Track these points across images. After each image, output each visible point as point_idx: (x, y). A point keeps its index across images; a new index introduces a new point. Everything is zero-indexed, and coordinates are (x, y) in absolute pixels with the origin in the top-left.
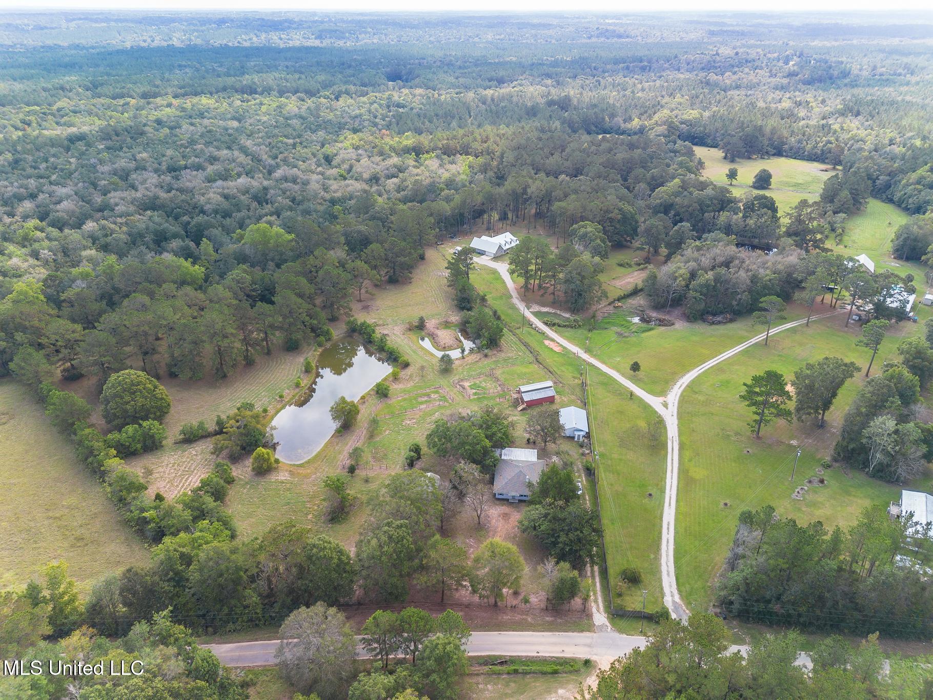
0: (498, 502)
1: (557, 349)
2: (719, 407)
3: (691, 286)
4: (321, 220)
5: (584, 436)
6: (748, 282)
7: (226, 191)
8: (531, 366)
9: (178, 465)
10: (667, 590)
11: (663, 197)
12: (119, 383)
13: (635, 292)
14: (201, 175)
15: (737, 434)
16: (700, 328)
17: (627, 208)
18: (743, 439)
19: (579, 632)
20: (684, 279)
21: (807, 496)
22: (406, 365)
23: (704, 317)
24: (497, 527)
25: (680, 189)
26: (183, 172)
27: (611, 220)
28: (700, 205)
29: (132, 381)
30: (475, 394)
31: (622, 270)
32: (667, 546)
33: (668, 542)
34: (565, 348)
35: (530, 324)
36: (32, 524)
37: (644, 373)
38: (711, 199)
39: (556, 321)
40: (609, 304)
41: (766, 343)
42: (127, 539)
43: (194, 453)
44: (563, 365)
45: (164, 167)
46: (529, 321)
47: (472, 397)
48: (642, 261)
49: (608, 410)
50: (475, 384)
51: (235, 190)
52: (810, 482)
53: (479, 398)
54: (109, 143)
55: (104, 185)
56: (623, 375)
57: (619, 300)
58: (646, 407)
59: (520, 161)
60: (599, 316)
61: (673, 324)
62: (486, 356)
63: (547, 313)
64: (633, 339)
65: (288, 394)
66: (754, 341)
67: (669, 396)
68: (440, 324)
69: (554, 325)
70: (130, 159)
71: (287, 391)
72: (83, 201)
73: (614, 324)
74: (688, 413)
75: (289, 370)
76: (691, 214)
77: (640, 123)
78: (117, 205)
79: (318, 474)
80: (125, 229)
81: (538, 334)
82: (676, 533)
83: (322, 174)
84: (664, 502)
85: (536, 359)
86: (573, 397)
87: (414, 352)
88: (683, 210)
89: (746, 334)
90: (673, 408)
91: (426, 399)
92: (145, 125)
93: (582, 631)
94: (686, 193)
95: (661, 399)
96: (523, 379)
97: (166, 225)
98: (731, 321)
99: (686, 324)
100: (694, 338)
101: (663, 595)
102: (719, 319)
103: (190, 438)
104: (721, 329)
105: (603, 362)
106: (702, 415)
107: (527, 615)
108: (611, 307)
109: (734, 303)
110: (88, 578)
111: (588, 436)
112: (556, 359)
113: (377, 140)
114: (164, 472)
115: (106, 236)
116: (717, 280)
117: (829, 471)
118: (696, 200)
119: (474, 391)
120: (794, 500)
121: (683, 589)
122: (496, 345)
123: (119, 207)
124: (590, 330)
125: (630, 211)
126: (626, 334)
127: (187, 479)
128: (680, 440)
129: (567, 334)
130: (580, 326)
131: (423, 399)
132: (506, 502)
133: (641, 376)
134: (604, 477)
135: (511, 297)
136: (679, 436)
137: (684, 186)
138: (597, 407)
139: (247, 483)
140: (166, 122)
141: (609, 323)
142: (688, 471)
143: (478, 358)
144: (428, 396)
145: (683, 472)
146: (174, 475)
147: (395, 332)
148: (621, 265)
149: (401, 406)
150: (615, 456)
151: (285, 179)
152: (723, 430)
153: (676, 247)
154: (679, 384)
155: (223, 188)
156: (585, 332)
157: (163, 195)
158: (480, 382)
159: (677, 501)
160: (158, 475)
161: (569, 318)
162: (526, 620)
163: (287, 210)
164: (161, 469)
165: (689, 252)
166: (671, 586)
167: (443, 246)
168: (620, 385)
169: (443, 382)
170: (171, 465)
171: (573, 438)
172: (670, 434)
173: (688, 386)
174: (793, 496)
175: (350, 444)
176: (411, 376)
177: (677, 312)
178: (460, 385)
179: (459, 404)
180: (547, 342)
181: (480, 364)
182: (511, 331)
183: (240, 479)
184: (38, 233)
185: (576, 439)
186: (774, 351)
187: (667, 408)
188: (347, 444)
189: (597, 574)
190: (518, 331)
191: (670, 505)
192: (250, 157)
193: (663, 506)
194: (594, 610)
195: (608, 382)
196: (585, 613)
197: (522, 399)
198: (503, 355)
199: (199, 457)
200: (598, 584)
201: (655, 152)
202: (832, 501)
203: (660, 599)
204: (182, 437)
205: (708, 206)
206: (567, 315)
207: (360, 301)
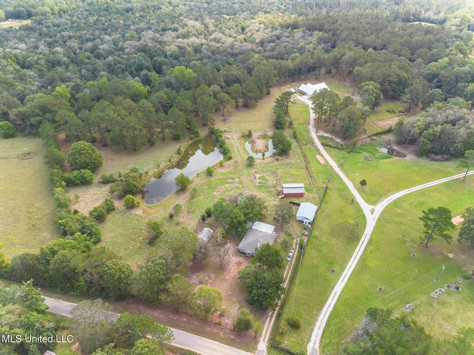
0: (239, 254)
1: (322, 162)
2: (409, 219)
3: (423, 134)
4: (220, 65)
5: (309, 223)
6: (465, 136)
7: (181, 44)
8: (301, 170)
9: (95, 195)
10: (313, 338)
11: (432, 69)
12: (75, 148)
13: (389, 131)
14: (174, 34)
15: (413, 241)
16: (424, 162)
17: (403, 74)
18: (414, 245)
19: (245, 351)
20: (419, 129)
21: (441, 297)
22: (230, 158)
23: (429, 155)
24: (231, 270)
25: (447, 65)
26: (167, 32)
27: (390, 82)
28: (456, 77)
29: (81, 148)
30: (260, 183)
31: (388, 115)
32: (328, 308)
33: (329, 306)
34: (327, 162)
35: (313, 143)
36: (19, 213)
37: (369, 187)
38: (466, 74)
39: (330, 143)
40: (369, 137)
41: (464, 180)
42: (53, 230)
43: (104, 190)
44: (321, 172)
45: (160, 29)
46: (313, 141)
47: (257, 184)
48: (403, 111)
49: (334, 208)
50: (263, 176)
51: (186, 44)
52: (448, 287)
53: (260, 186)
54: (142, 13)
55: (128, 36)
56: (355, 186)
57: (376, 135)
58: (359, 210)
59: (349, 37)
60: (359, 143)
61: (405, 156)
62: (277, 160)
63: (327, 137)
64: (374, 163)
65: (164, 165)
66: (456, 177)
67: (378, 206)
68: (261, 135)
69: (327, 145)
70: (147, 23)
71: (164, 163)
72: (114, 45)
73: (366, 151)
74: (385, 220)
75: (170, 151)
76: (448, 83)
77: (445, 16)
78: (127, 48)
79: (156, 214)
80: (125, 61)
81: (315, 150)
82: (338, 301)
83: (235, 38)
84: (340, 277)
85: (306, 166)
86: (316, 195)
87: (238, 151)
88: (443, 79)
89: (453, 171)
90: (376, 215)
91: (232, 181)
92: (163, 4)
93: (248, 351)
94: (450, 68)
95: (371, 207)
96: (292, 178)
97: (144, 61)
98: (447, 160)
99: (414, 157)
100: (415, 168)
101: (309, 340)
102: (439, 157)
103: (106, 181)
104: (437, 165)
105: (347, 176)
106: (394, 223)
107: (221, 331)
108: (369, 139)
109: (452, 149)
110: (28, 248)
111: (312, 223)
112: (318, 168)
113: (273, 19)
114: (86, 198)
115: (116, 64)
116: (442, 132)
117: (467, 281)
118: (454, 74)
119: (260, 181)
120: (431, 297)
121: (324, 341)
122: (286, 154)
123: (127, 49)
124: (349, 153)
125: (405, 77)
126: (370, 159)
127: (95, 204)
128: (371, 237)
129: (333, 153)
130: (343, 149)
131: (230, 181)
132: (243, 255)
133: (366, 189)
134: (310, 252)
135: (309, 124)
136: (371, 235)
137: (450, 63)
138: (328, 205)
139: (120, 212)
140: (173, 3)
141: (363, 149)
142: (366, 260)
143: (272, 160)
144: (234, 179)
145: (363, 259)
146: (90, 200)
147: (234, 137)
148: (389, 111)
149: (216, 183)
150: (323, 239)
151: (215, 40)
152: (403, 236)
153: (427, 104)
154: (388, 198)
155: (181, 43)
156: (345, 153)
157: (150, 44)
158: (266, 176)
159: (349, 279)
160: (83, 199)
161: (339, 143)
162: (219, 334)
163: (206, 58)
164: (86, 196)
165: (431, 110)
166: (317, 336)
167: (284, 87)
168: (350, 192)
169: (245, 172)
170: (91, 194)
171: (303, 222)
172: (366, 232)
173: (394, 201)
174: (432, 294)
175: (180, 200)
176: (230, 165)
177: (412, 148)
178: (254, 176)
179: (247, 187)
180: (318, 157)
181: (271, 165)
182: (299, 146)
183: (118, 209)
184: (87, 60)
185: (304, 224)
186: (467, 187)
187: (372, 214)
188: (178, 200)
189: (275, 315)
190: (304, 147)
191: (343, 280)
192: (203, 26)
193: (338, 280)
194: (262, 339)
195: (343, 189)
196: (255, 340)
197: (283, 191)
198: (288, 161)
199: (106, 193)
200: (272, 323)
201: (442, 37)
202: (458, 304)
203: (305, 344)
204: (102, 180)
205: (462, 78)
206: (338, 141)
207: (223, 116)
